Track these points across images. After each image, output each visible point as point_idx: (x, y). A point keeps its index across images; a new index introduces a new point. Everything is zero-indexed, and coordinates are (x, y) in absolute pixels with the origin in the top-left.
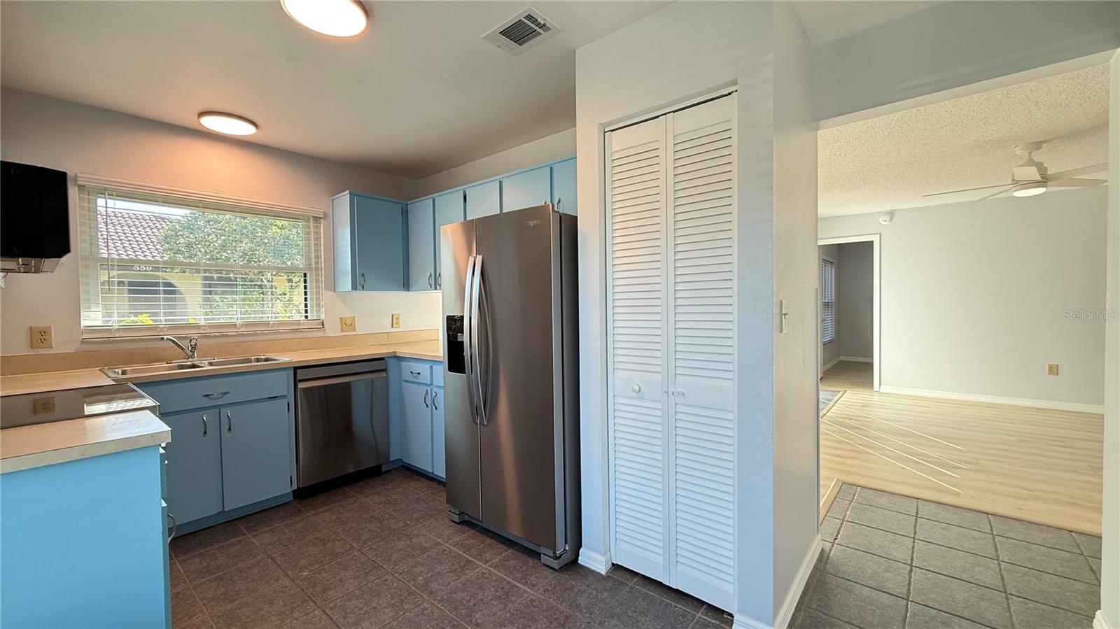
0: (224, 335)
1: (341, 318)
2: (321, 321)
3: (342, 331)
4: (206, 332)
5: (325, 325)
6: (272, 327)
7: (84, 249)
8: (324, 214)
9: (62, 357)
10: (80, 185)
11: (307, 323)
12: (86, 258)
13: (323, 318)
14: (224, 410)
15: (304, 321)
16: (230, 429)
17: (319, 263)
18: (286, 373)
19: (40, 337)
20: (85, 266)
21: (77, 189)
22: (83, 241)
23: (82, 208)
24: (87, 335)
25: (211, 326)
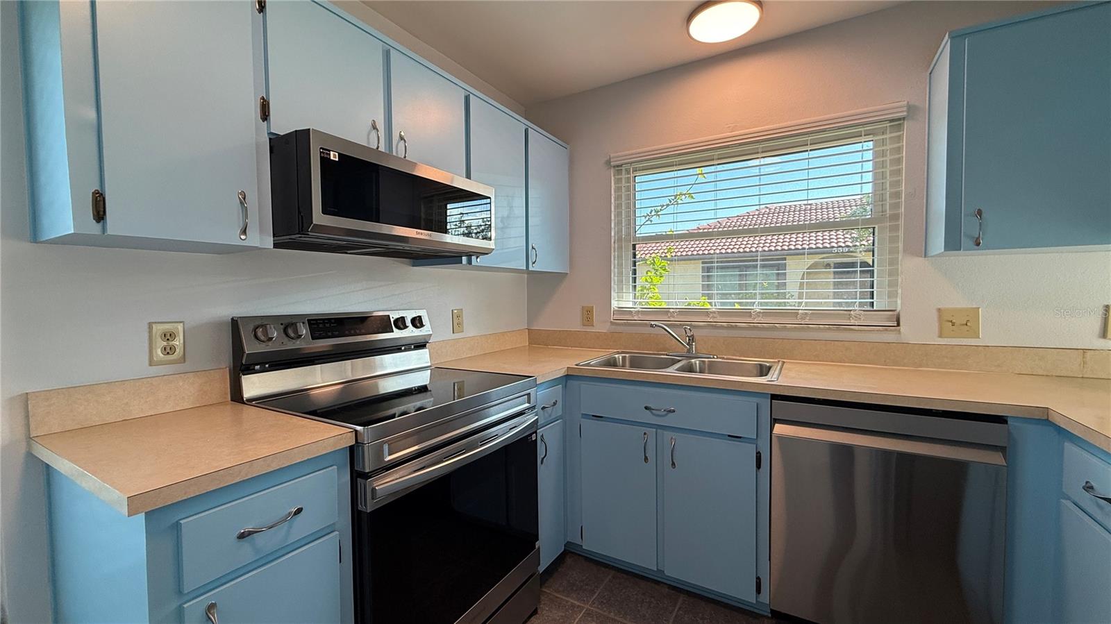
0: (731, 326)
1: (939, 310)
2: (895, 313)
3: (940, 336)
4: (714, 320)
5: (901, 323)
6: (802, 319)
7: (619, 231)
8: (912, 109)
9: (598, 336)
10: (614, 167)
11: (864, 315)
12: (620, 239)
13: (899, 309)
14: (668, 435)
15: (857, 312)
16: (673, 464)
17: (897, 206)
18: (755, 400)
19: (587, 316)
20: (620, 248)
21: (612, 171)
22: (619, 223)
23: (618, 189)
24: (616, 317)
25: (722, 313)
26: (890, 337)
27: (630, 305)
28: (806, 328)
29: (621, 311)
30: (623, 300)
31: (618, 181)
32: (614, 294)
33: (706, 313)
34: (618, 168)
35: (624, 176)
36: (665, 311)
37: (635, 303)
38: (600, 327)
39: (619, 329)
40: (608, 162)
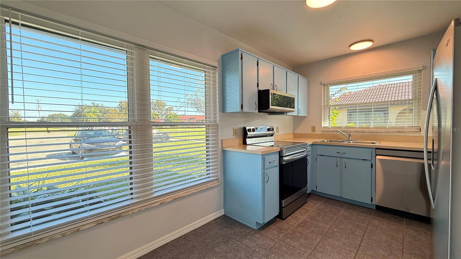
0: (363, 132)
2: (419, 127)
4: (357, 130)
5: (421, 130)
6: (387, 129)
7: (324, 104)
8: (424, 67)
9: (317, 135)
10: (323, 84)
11: (409, 128)
12: (324, 106)
13: (421, 126)
14: (344, 159)
15: (406, 127)
16: (345, 167)
17: (420, 95)
18: (371, 150)
19: (314, 129)
20: (324, 109)
21: (322, 86)
22: (324, 101)
23: (324, 91)
24: (323, 129)
25: (359, 128)
26: (417, 134)
27: (328, 126)
28: (389, 132)
29: (325, 127)
30: (325, 124)
31: (324, 88)
32: (322, 123)
33: (355, 128)
34: (324, 85)
35: (326, 87)
36: (340, 127)
37: (329, 125)
38: (318, 132)
39: (324, 133)
40: (321, 83)
